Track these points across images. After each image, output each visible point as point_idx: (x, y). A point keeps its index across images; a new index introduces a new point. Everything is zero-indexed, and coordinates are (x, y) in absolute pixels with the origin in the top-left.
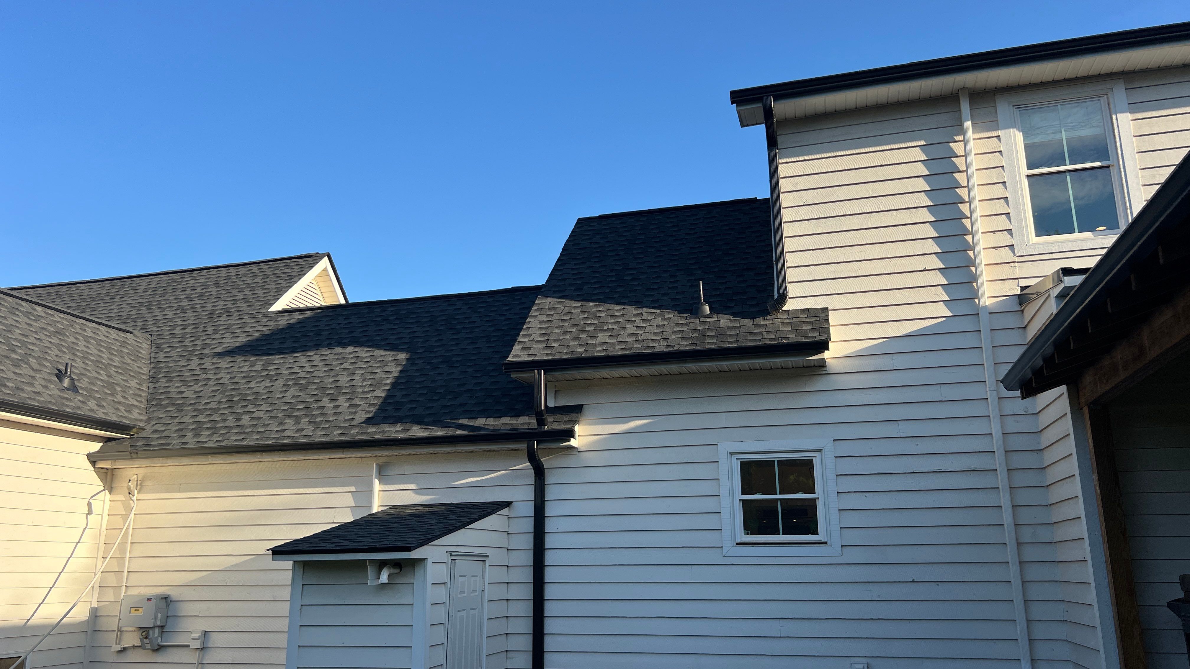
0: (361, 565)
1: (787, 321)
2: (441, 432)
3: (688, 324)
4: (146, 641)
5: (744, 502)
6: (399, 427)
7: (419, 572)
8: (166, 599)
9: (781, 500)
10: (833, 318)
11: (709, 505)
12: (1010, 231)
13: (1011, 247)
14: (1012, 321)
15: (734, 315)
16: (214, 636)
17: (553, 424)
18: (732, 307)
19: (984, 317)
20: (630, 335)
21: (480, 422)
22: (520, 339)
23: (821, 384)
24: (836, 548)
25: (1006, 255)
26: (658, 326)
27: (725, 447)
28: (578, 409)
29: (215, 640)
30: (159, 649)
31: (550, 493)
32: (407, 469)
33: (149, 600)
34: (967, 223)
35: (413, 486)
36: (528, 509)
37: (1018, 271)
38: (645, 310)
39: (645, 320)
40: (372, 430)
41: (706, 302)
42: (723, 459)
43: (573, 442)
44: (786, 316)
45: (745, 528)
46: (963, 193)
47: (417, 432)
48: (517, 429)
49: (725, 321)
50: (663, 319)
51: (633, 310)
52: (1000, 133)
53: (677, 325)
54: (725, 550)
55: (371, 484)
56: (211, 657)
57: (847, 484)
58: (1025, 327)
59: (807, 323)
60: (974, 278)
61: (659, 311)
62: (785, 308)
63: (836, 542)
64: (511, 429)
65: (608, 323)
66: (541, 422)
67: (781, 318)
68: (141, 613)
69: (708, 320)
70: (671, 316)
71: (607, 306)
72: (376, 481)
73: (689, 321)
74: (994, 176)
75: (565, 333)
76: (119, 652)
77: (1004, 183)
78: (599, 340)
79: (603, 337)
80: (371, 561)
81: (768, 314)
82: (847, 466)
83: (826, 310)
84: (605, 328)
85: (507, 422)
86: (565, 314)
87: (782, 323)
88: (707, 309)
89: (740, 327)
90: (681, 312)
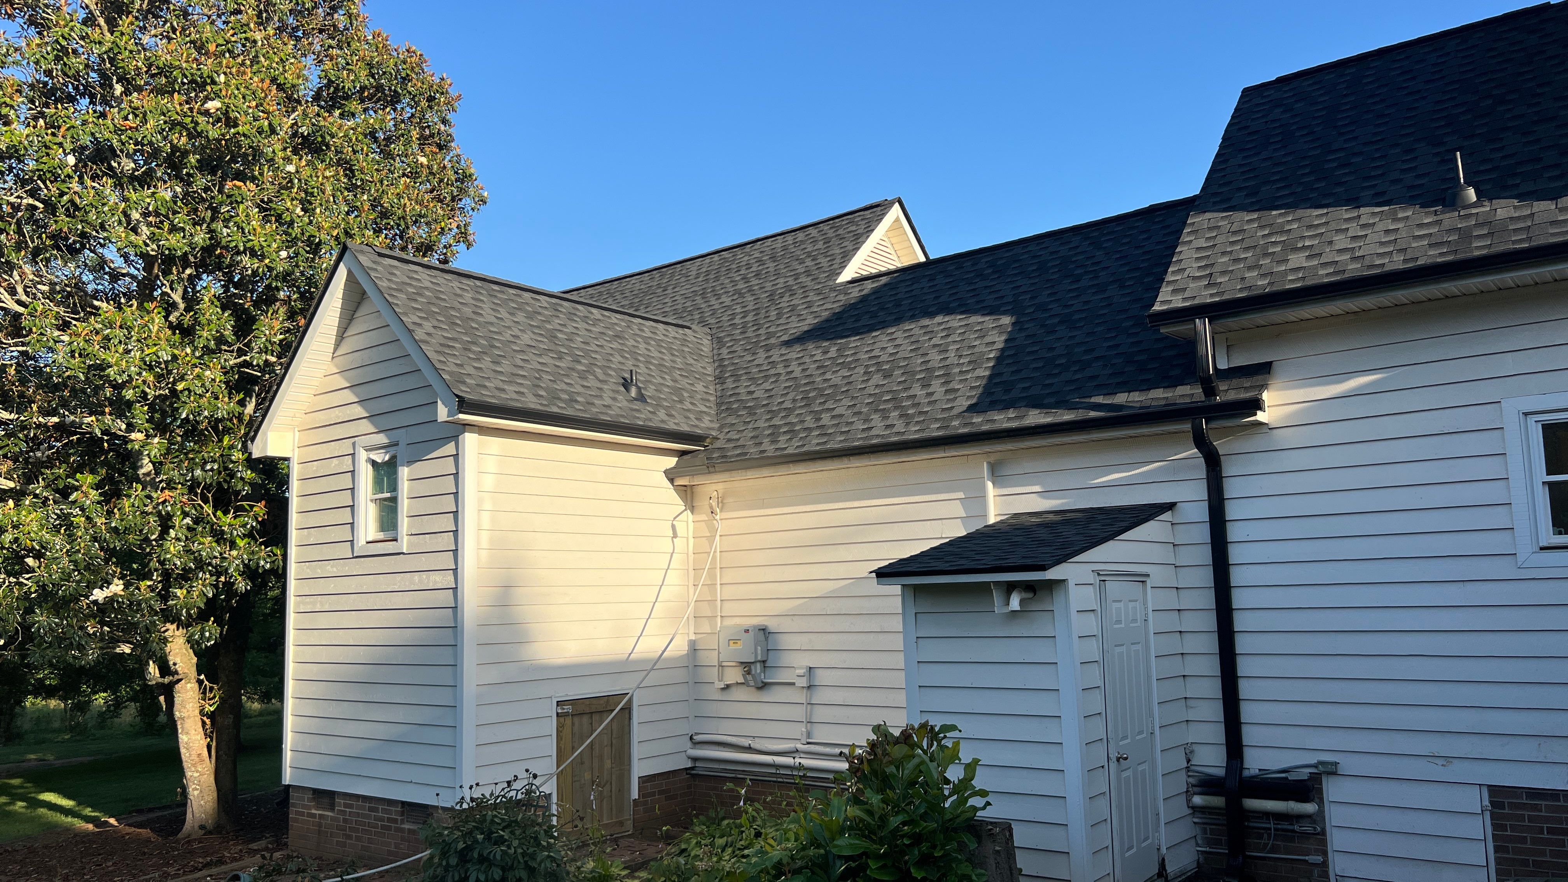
0: (984, 589)
2: (1068, 416)
3: (1439, 222)
4: (749, 677)
5: (1551, 486)
6: (1011, 413)
7: (1058, 597)
8: (764, 631)
11: (1491, 493)
15: (1521, 197)
16: (819, 672)
17: (1227, 393)
18: (1517, 185)
20: (1341, 251)
21: (1121, 398)
22: (1169, 277)
26: (1387, 232)
27: (1514, 406)
28: (1264, 369)
29: (822, 678)
30: (763, 686)
31: (1232, 488)
32: (1028, 466)
33: (747, 631)
35: (1037, 488)
36: (1200, 512)
38: (1363, 210)
39: (1364, 226)
40: (977, 419)
41: (1468, 183)
42: (1511, 422)
43: (1261, 416)
45: (1556, 523)
47: (1035, 417)
48: (1175, 404)
49: (1506, 209)
50: (1396, 220)
51: (1345, 213)
53: (1421, 226)
54: (1520, 558)
55: (984, 488)
56: (820, 696)
61: (1387, 208)
64: (1165, 405)
65: (1303, 238)
66: (1210, 391)
68: (739, 646)
69: (1474, 211)
70: (1409, 213)
71: (1300, 213)
72: (990, 485)
73: (1439, 218)
75: (1237, 260)
76: (722, 689)
78: (1291, 265)
79: (1297, 260)
80: (996, 583)
84: (1300, 245)
85: (1158, 396)
86: (1235, 233)
88: (1471, 194)
89: (1532, 215)
90: (1423, 206)
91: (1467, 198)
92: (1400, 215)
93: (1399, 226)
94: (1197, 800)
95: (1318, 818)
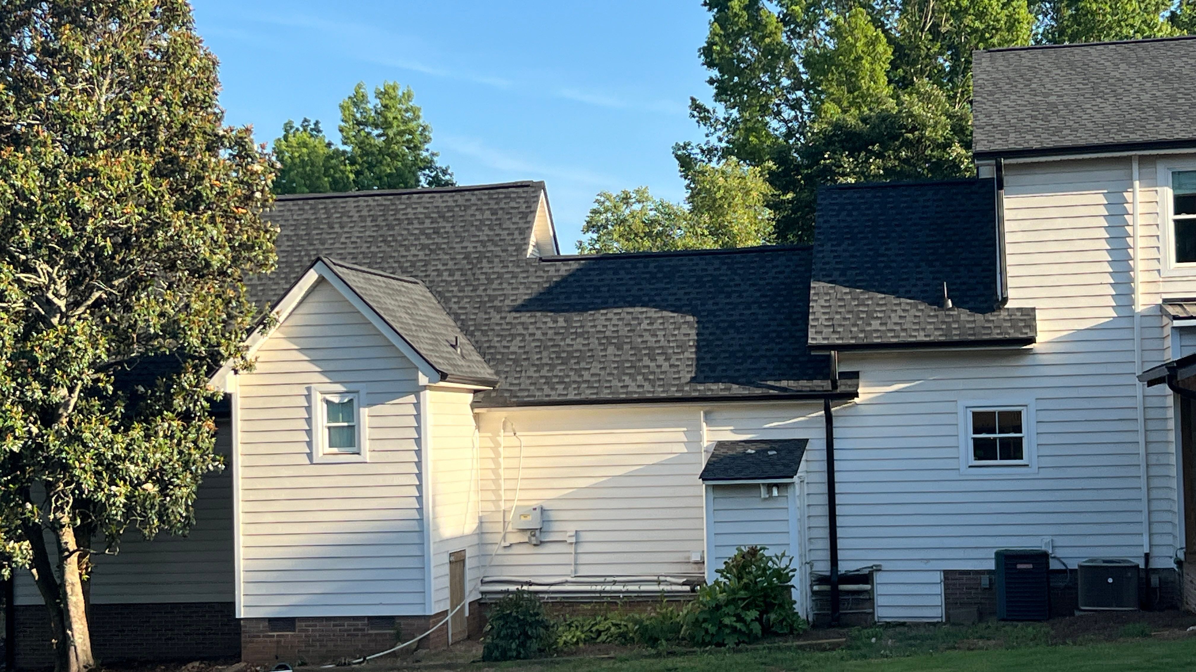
0: (758, 486)
1: (1008, 318)
3: (937, 316)
4: (533, 538)
5: (974, 439)
6: (721, 386)
7: (790, 490)
8: (543, 510)
9: (1001, 439)
10: (1039, 315)
11: (952, 441)
12: (1158, 259)
13: (1159, 271)
14: (1155, 322)
15: (971, 309)
16: (582, 534)
17: (842, 388)
18: (968, 302)
19: (1137, 320)
20: (895, 324)
22: (811, 323)
23: (1028, 360)
24: (1034, 469)
25: (1155, 276)
26: (915, 316)
27: (962, 403)
28: (855, 375)
29: (584, 537)
30: (540, 543)
31: (836, 433)
32: (726, 415)
33: (535, 509)
34: (1130, 251)
35: (732, 428)
36: (823, 444)
37: (1162, 288)
38: (902, 300)
39: (904, 310)
40: (701, 387)
41: (949, 298)
42: (961, 410)
43: (856, 400)
44: (1006, 314)
45: (975, 455)
46: (1129, 229)
47: (736, 390)
48: (815, 391)
49: (964, 315)
50: (918, 310)
51: (892, 299)
52: (1157, 189)
53: (929, 316)
54: (961, 471)
55: (700, 426)
56: (581, 549)
57: (1043, 428)
58: (1163, 327)
59: (1022, 320)
60: (1132, 291)
61: (912, 301)
62: (1006, 306)
63: (1035, 464)
64: (811, 391)
65: (876, 311)
66: (835, 386)
67: (1003, 314)
68: (529, 518)
69: (952, 313)
70: (923, 307)
72: (704, 424)
73: (937, 313)
74: (1150, 219)
75: (845, 319)
76: (505, 547)
77: (1157, 225)
78: (873, 328)
79: (876, 324)
80: (763, 484)
81: (994, 311)
82: (1043, 416)
83: (1034, 309)
85: (804, 384)
86: (840, 300)
87: (1005, 320)
88: (950, 303)
89: (975, 321)
90: (931, 304)
91: (948, 305)
92: (920, 307)
93: (920, 314)
94: (816, 588)
95: (871, 592)
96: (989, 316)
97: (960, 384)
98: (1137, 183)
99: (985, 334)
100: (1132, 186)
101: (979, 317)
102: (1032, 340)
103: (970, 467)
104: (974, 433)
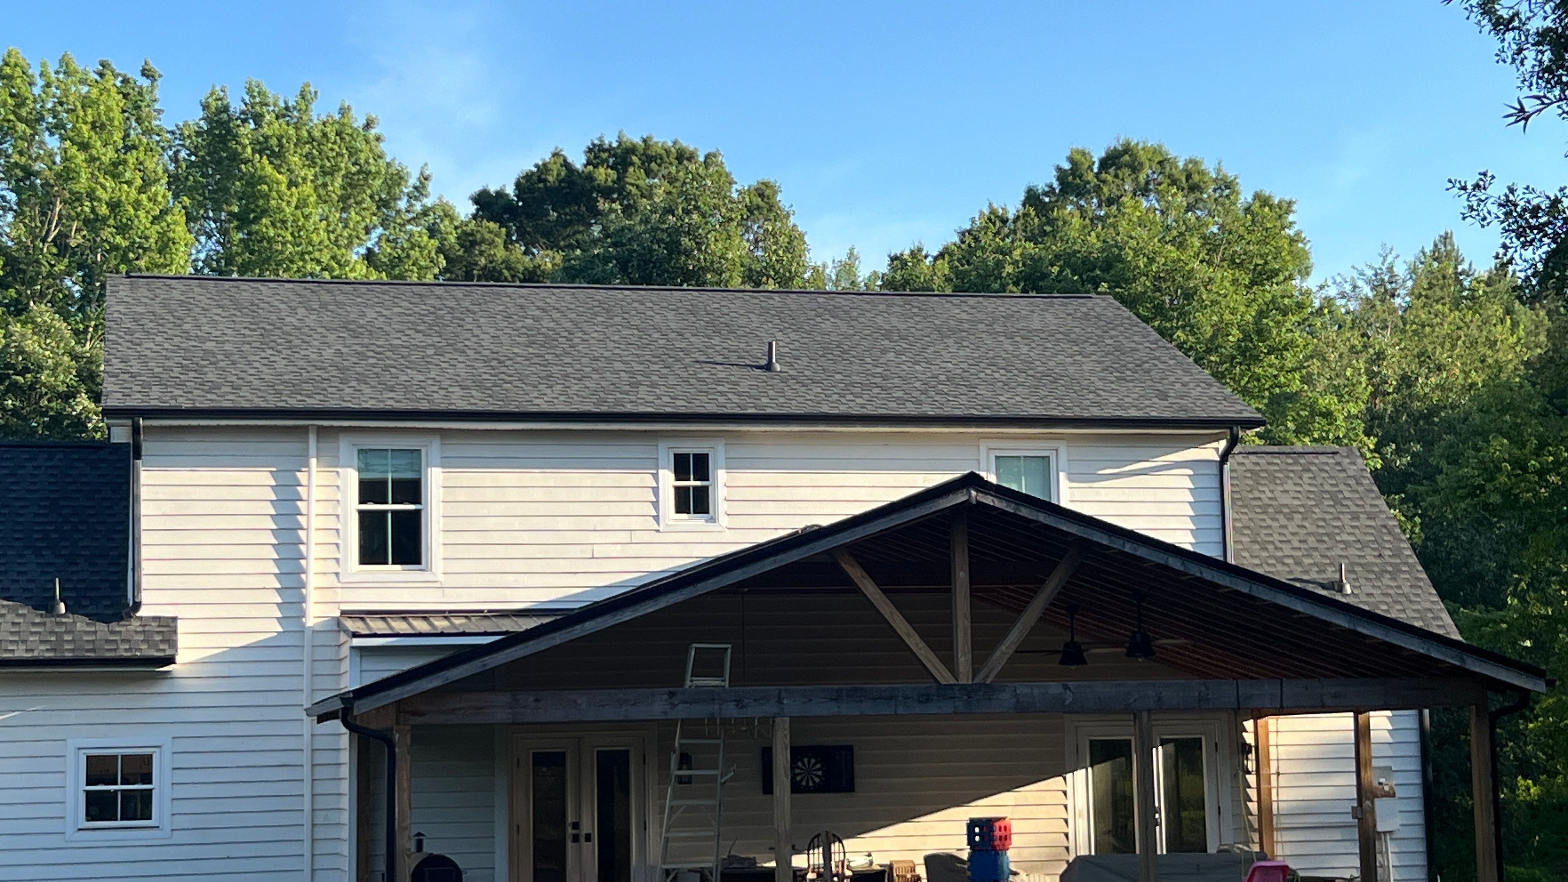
1: (140, 629)
3: (44, 624)
5: (87, 792)
9: (123, 791)
10: (181, 626)
11: (56, 795)
12: (337, 560)
13: (337, 574)
14: (329, 639)
15: (89, 617)
18: (87, 606)
19: (308, 634)
23: (164, 686)
24: (165, 832)
25: (332, 581)
26: (14, 624)
27: (73, 743)
34: (303, 548)
37: (341, 595)
41: (61, 598)
42: (71, 753)
44: (138, 623)
45: (87, 815)
46: (302, 520)
49: (81, 624)
50: (18, 615)
52: (339, 470)
53: (34, 624)
54: (68, 835)
57: (180, 776)
58: (339, 646)
59: (158, 632)
60: (303, 599)
61: (11, 603)
62: (138, 614)
63: (167, 826)
67: (135, 624)
69: (64, 620)
70: (25, 611)
73: (44, 620)
74: (329, 508)
77: (338, 516)
81: (122, 619)
82: (181, 761)
83: (174, 619)
87: (136, 632)
88: (62, 607)
89: (95, 632)
90: (35, 608)
91: (58, 609)
92: (20, 612)
93: (21, 620)
96: (114, 626)
97: (72, 717)
98: (313, 461)
99: (108, 650)
100: (307, 465)
101: (101, 627)
102: (171, 660)
103: (80, 830)
104: (88, 784)
